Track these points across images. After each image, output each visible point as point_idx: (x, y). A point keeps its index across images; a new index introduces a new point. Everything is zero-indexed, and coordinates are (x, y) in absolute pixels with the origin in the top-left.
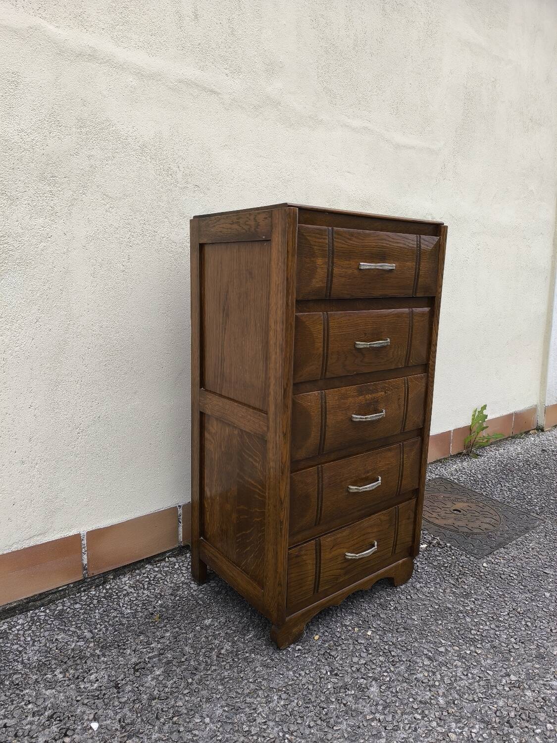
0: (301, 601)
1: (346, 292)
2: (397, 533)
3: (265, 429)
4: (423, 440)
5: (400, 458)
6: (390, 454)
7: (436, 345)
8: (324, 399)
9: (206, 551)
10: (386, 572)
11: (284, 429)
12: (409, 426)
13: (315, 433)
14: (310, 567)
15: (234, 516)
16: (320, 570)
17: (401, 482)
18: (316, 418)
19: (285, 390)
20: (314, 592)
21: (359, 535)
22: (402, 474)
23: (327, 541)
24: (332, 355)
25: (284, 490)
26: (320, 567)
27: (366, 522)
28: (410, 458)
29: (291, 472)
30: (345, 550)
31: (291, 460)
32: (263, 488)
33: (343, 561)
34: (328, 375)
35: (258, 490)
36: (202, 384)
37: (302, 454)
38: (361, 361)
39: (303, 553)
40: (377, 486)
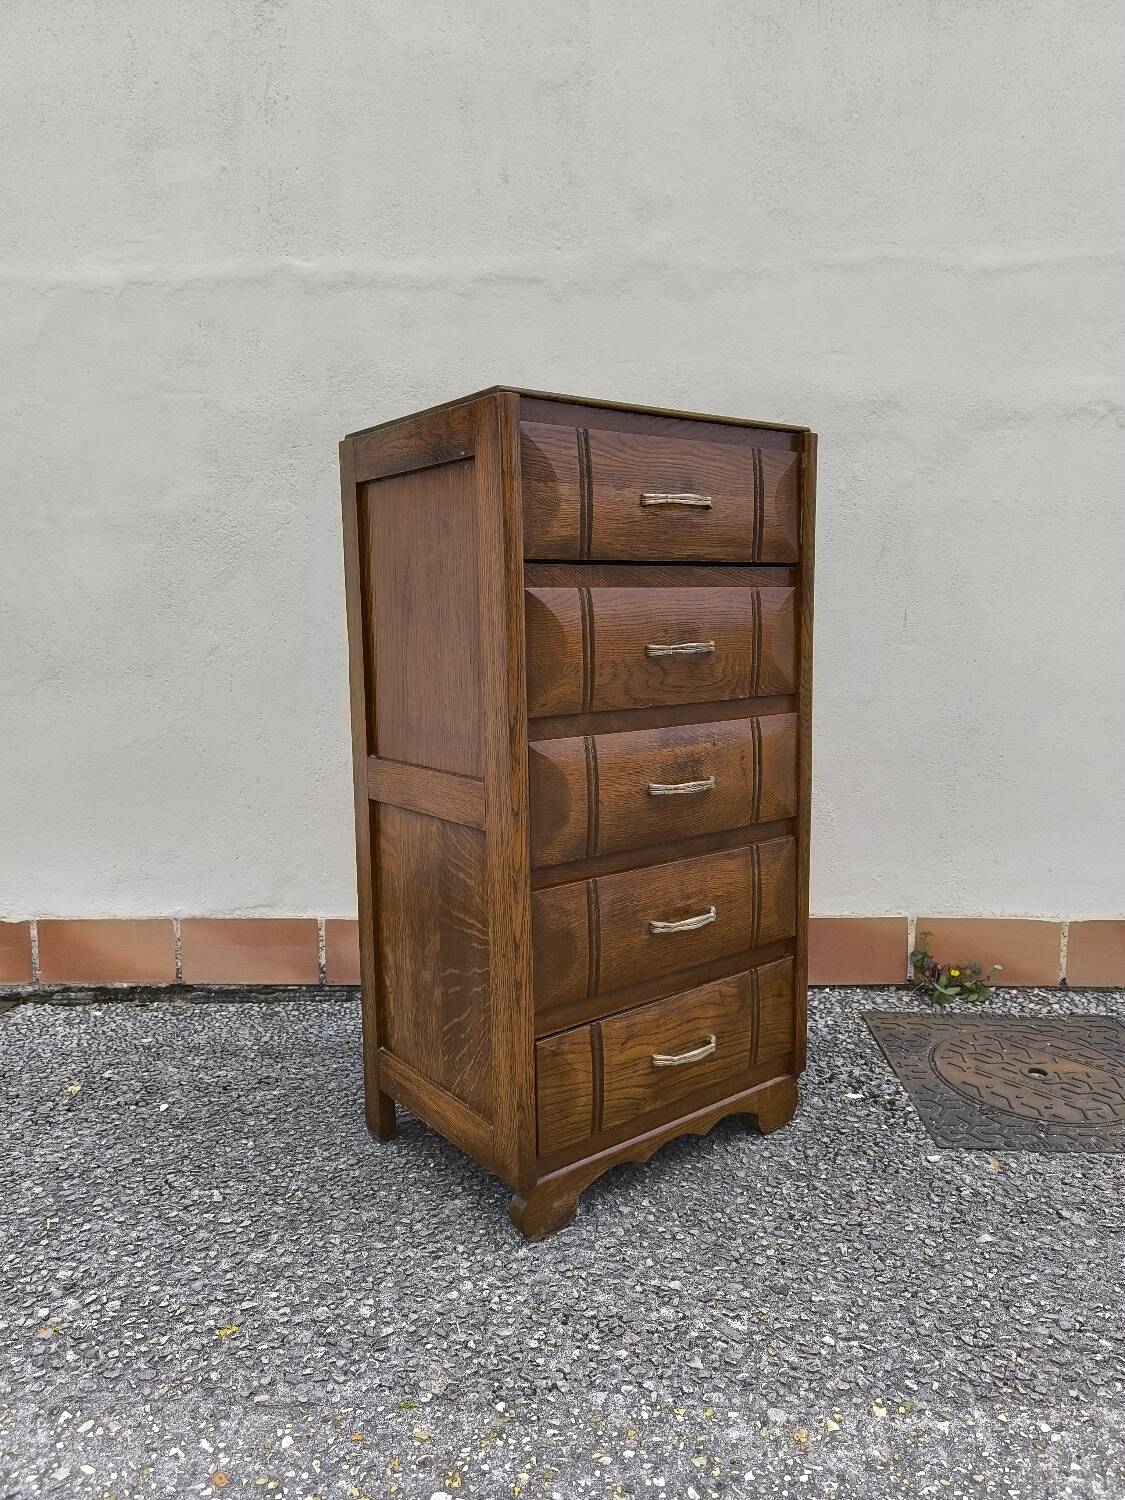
0: (568, 1144)
1: (619, 547)
2: (756, 1021)
3: (482, 810)
4: (797, 840)
5: (754, 874)
6: (731, 865)
7: (811, 657)
8: (591, 751)
9: (390, 1072)
10: (740, 1101)
11: (515, 804)
12: (767, 813)
13: (577, 816)
14: (582, 1077)
15: (438, 992)
16: (602, 1084)
17: (759, 920)
18: (577, 788)
19: (512, 730)
20: (593, 1131)
21: (679, 1022)
22: (760, 904)
23: (613, 1027)
24: (602, 668)
25: (520, 920)
26: (602, 1079)
27: (691, 997)
28: (772, 873)
29: (533, 890)
30: (652, 1049)
31: (531, 865)
32: (484, 926)
33: (647, 1071)
34: (597, 705)
35: (476, 933)
36: (372, 748)
37: (552, 854)
38: (661, 683)
39: (566, 1048)
40: (706, 922)
